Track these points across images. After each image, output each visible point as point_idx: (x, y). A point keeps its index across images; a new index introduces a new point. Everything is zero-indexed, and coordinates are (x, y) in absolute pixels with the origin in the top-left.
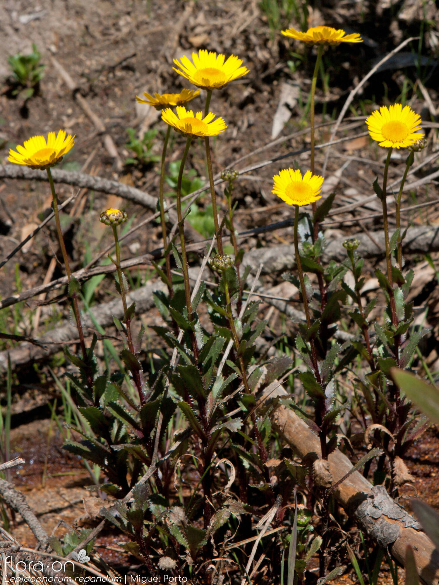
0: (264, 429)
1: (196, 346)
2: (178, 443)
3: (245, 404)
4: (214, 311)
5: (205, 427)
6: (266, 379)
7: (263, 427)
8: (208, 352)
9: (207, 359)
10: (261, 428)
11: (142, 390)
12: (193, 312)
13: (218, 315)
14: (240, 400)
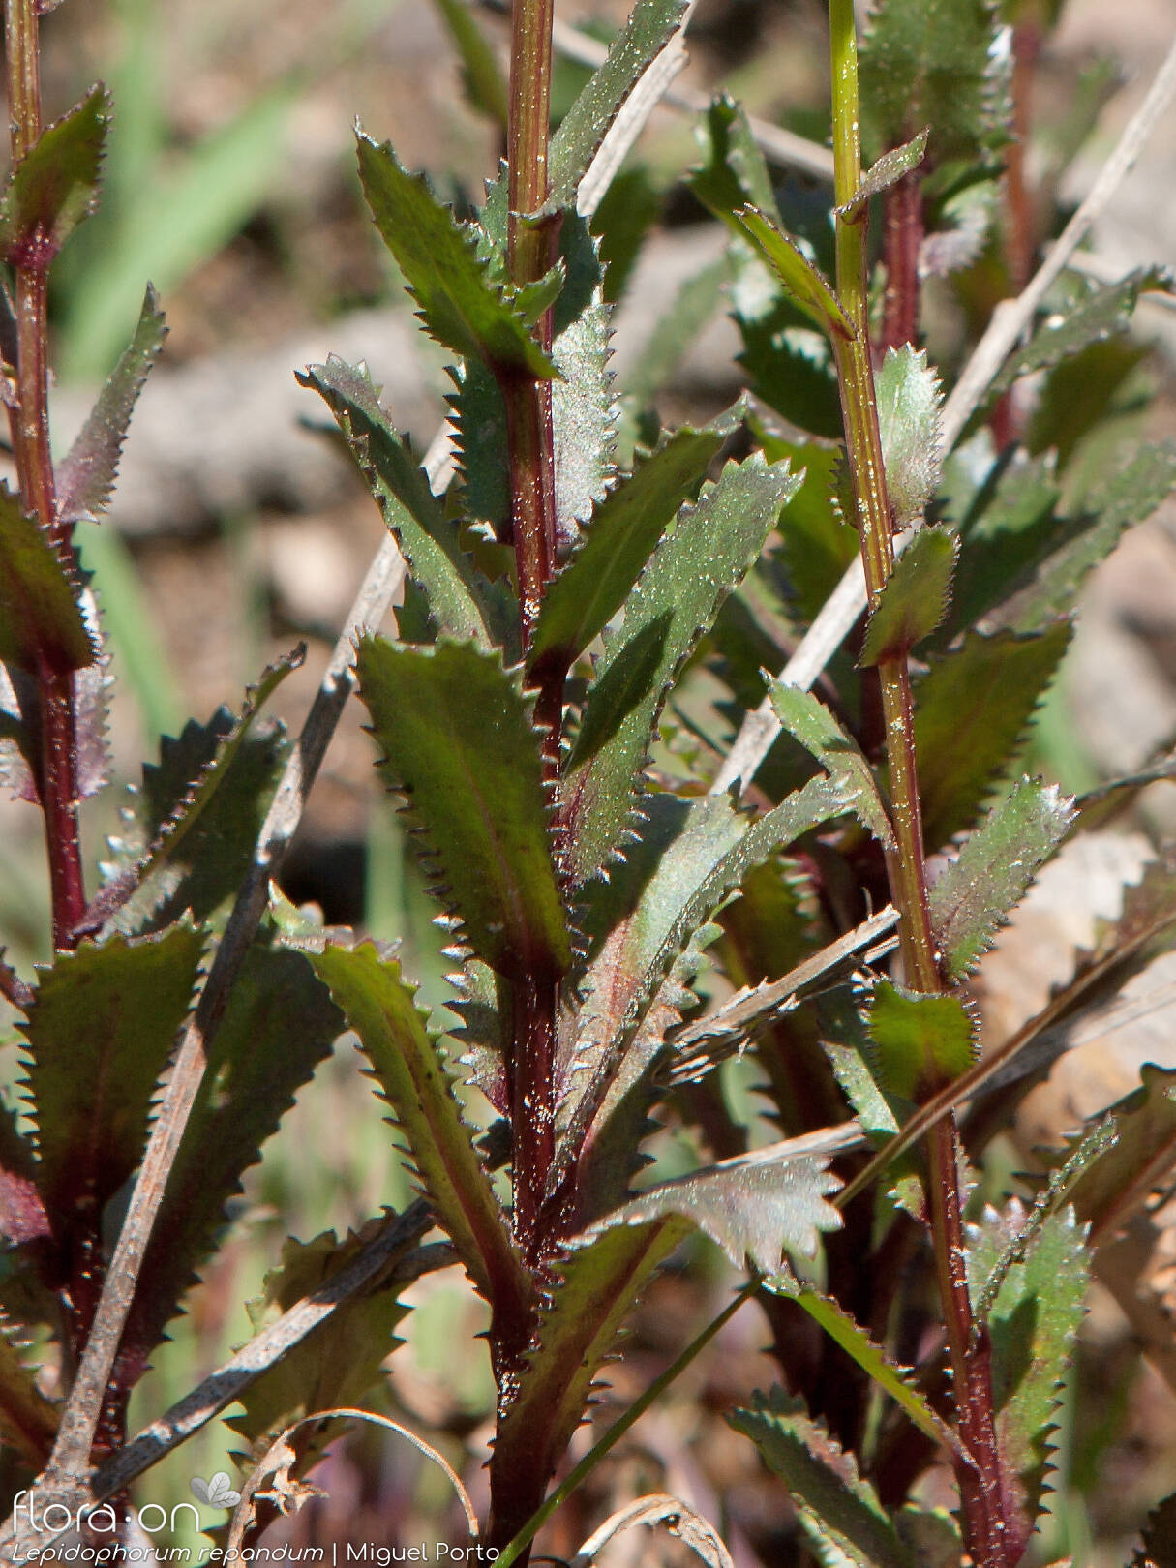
0: (1027, 1310)
1: (545, 502)
2: (307, 1315)
3: (885, 1069)
4: (786, 313)
5: (529, 1197)
6: (1124, 926)
7: (1016, 1290)
8: (631, 572)
9: (620, 623)
10: (994, 1292)
11: (86, 838)
12: (550, 207)
13: (808, 344)
14: (852, 1035)
